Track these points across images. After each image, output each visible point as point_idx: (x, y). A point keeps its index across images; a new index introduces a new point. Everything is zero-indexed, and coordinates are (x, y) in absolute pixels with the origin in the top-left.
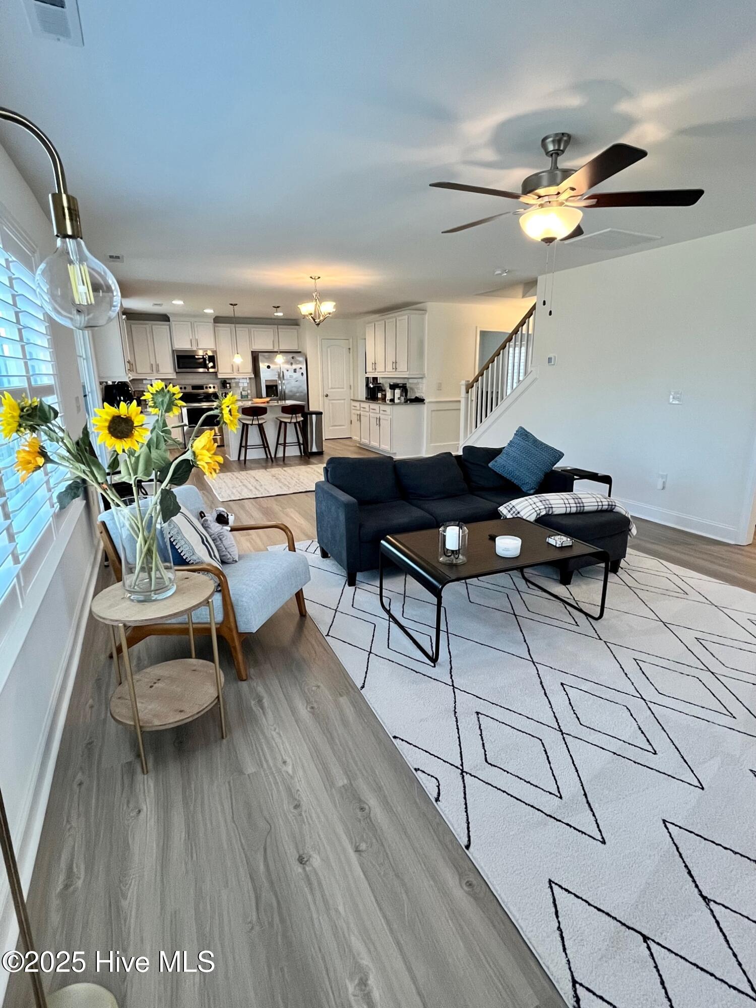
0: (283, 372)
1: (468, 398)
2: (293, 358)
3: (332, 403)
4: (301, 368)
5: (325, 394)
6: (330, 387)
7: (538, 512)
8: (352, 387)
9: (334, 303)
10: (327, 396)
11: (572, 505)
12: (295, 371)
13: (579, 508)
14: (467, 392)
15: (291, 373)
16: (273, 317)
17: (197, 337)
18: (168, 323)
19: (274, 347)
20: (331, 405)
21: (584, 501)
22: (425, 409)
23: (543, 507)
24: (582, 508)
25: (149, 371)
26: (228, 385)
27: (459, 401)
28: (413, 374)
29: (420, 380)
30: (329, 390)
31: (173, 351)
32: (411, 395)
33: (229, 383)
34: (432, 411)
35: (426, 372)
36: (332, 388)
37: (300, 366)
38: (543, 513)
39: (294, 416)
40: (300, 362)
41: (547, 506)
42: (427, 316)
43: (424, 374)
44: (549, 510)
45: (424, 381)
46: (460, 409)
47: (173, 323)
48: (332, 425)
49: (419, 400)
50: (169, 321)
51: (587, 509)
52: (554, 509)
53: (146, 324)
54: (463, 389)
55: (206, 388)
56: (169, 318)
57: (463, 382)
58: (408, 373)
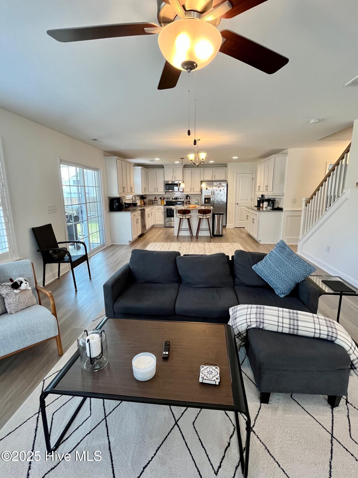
0: (214, 191)
1: (306, 209)
2: (220, 184)
3: (240, 208)
4: (224, 189)
5: (236, 203)
6: (240, 199)
7: (249, 323)
8: (253, 200)
9: (206, 154)
10: (237, 204)
11: (284, 325)
12: (220, 191)
13: (292, 330)
14: (306, 206)
15: (219, 191)
16: (209, 163)
17: (175, 175)
18: (163, 169)
19: (212, 178)
20: (239, 209)
21: (300, 323)
22: (282, 215)
23: (255, 320)
24: (296, 331)
25: (154, 191)
26: (188, 198)
27: (301, 211)
28: (275, 193)
29: (281, 197)
30: (239, 201)
31: (164, 182)
32: (276, 206)
33: (189, 197)
34: (287, 216)
35: (285, 192)
36: (240, 200)
37: (223, 188)
38: (254, 326)
39: (205, 215)
40: (223, 186)
41: (258, 320)
42: (288, 157)
43: (284, 193)
44: (260, 325)
45: (284, 197)
46: (301, 216)
47: (165, 169)
48: (239, 220)
49: (281, 209)
50: (164, 168)
51: (300, 333)
52: (265, 325)
53: (153, 170)
54: (304, 203)
55: (179, 199)
56: (163, 166)
57: (304, 199)
58: (272, 192)
